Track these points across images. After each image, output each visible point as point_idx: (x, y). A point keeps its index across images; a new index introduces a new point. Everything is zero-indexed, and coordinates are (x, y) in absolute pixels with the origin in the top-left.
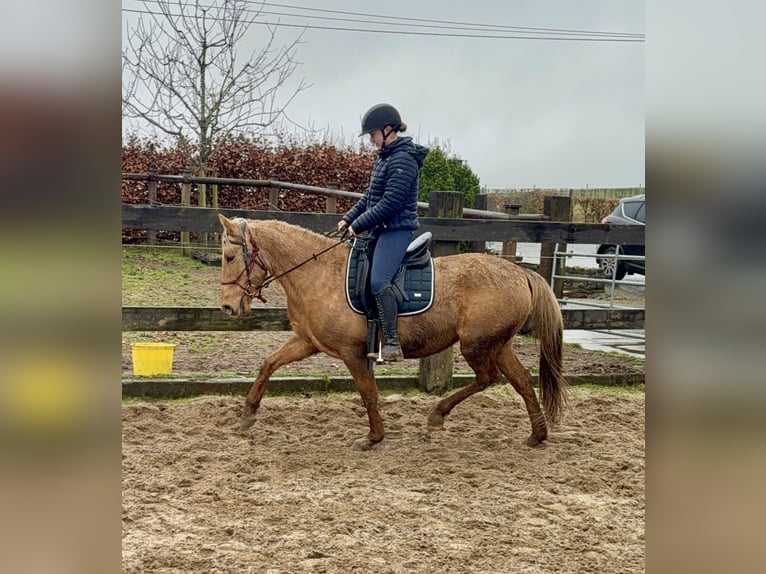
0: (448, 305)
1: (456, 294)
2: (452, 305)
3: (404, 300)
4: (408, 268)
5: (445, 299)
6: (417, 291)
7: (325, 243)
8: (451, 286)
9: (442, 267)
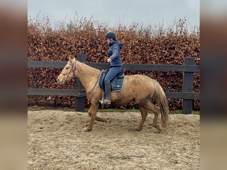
0: (129, 89)
1: (131, 86)
2: (130, 90)
3: (114, 87)
4: (117, 78)
5: (128, 88)
6: (118, 85)
7: (96, 71)
8: (130, 84)
9: (127, 78)
